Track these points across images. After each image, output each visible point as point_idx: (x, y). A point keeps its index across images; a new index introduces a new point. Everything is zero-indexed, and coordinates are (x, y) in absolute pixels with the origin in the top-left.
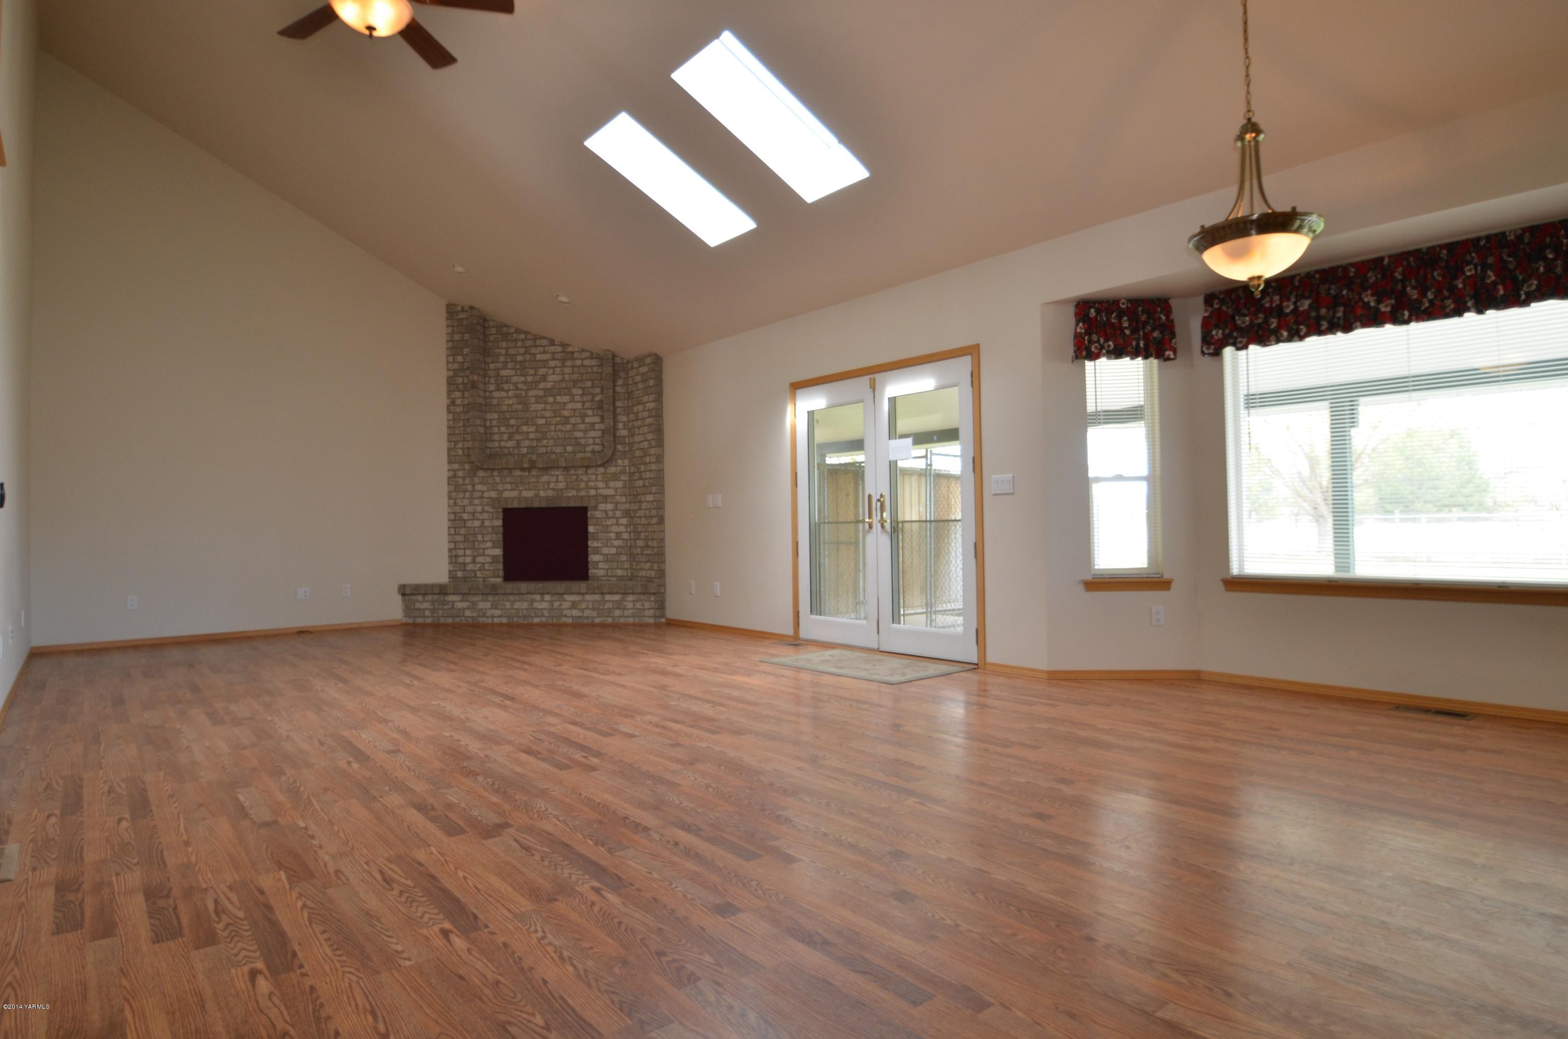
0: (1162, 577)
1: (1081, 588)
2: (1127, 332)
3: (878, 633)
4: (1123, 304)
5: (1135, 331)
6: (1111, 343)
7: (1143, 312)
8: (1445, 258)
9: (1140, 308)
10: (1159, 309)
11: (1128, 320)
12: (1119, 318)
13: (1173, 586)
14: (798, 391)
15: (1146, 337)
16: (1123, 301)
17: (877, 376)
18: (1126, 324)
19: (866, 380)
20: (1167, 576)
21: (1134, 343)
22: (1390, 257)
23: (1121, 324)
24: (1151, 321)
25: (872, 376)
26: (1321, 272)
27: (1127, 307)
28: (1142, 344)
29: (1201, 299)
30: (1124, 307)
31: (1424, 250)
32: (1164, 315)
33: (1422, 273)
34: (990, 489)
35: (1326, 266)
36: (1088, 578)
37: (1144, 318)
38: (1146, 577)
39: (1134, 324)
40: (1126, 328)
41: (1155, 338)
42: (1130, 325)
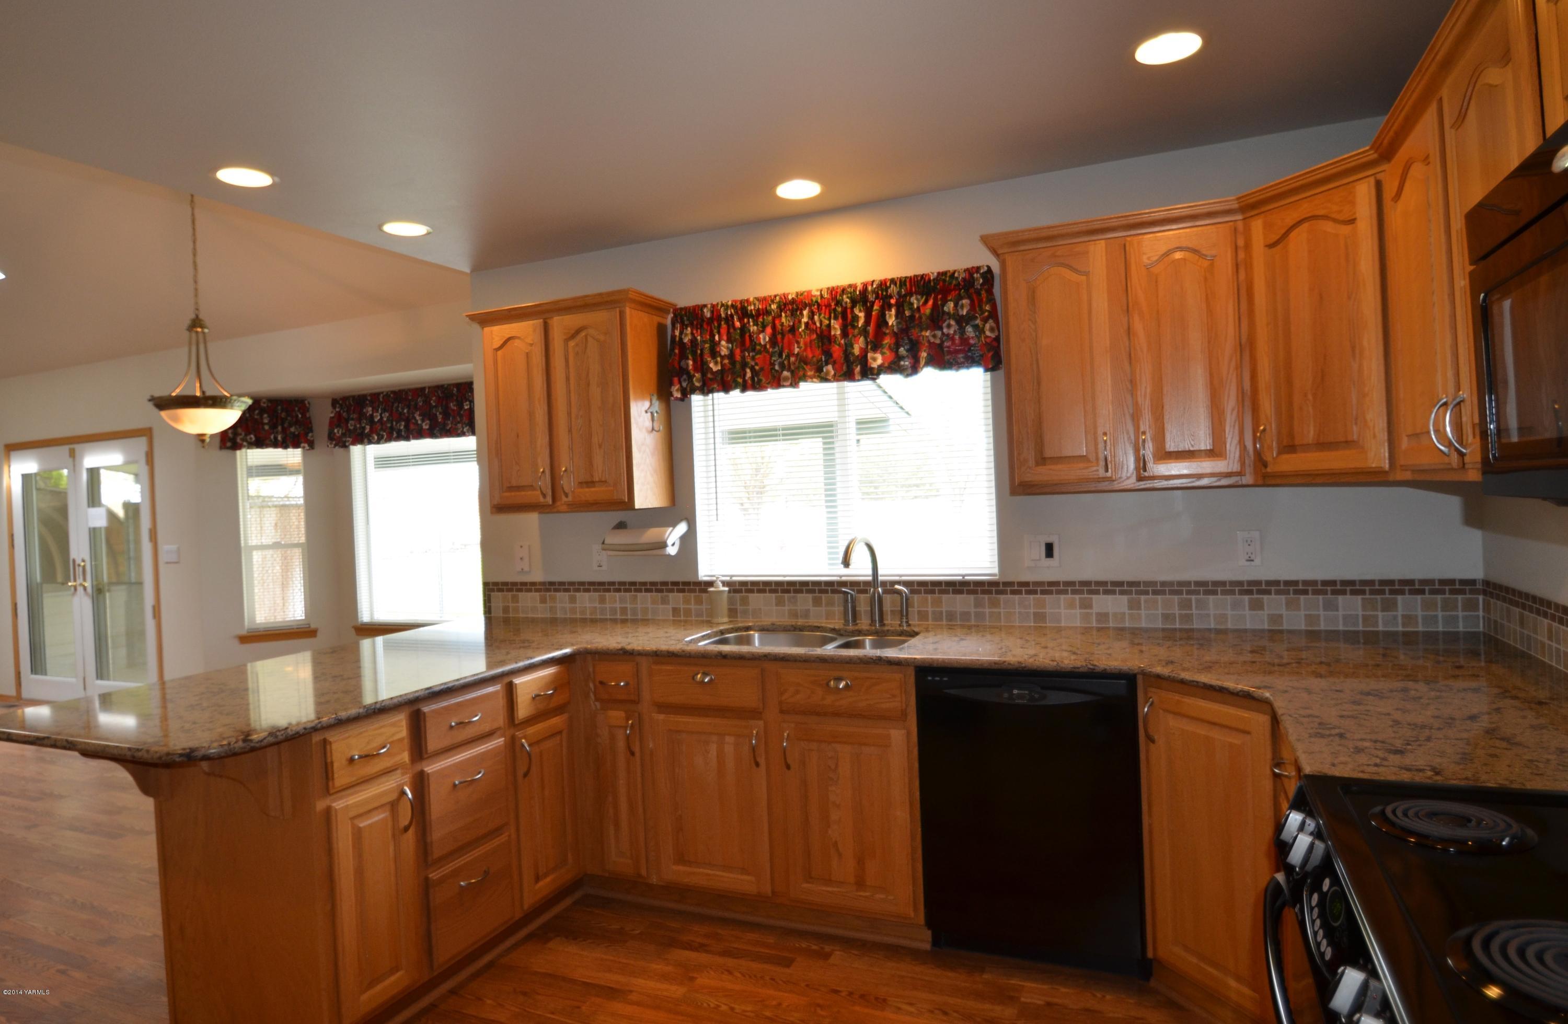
0: (309, 627)
1: (236, 642)
2: (267, 427)
3: (85, 689)
4: (264, 403)
5: (273, 426)
6: (252, 436)
7: (282, 410)
8: (456, 394)
9: (279, 407)
10: (297, 409)
11: (269, 416)
12: (261, 414)
13: (319, 634)
14: (13, 454)
15: (284, 431)
16: (264, 400)
17: (77, 447)
18: (266, 421)
19: (65, 449)
20: (313, 626)
21: (272, 437)
22: (429, 388)
23: (262, 418)
24: (289, 418)
25: (72, 446)
26: (394, 392)
27: (268, 406)
28: (279, 438)
29: (330, 402)
30: (265, 405)
31: (446, 386)
32: (300, 413)
33: (444, 403)
34: (163, 558)
35: (396, 389)
36: (244, 632)
37: (283, 415)
38: (297, 628)
39: (275, 420)
40: (266, 424)
41: (291, 433)
42: (270, 422)
